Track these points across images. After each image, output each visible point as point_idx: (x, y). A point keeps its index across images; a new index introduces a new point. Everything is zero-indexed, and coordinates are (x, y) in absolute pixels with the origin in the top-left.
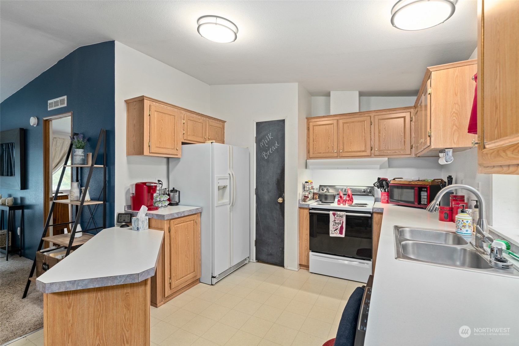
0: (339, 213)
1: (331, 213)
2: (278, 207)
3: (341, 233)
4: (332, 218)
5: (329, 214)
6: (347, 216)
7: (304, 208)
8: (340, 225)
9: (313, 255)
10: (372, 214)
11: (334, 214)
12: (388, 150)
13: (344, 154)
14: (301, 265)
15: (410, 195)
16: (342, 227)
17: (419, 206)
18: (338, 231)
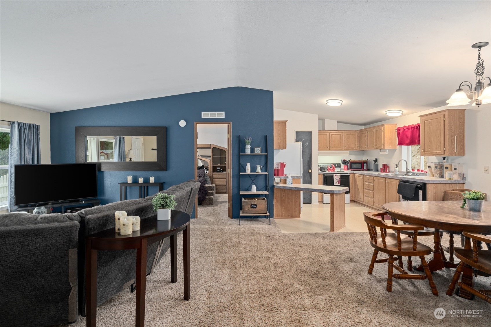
0: (338, 175)
1: (334, 175)
2: (308, 174)
3: (339, 183)
4: (335, 177)
5: (333, 176)
6: (341, 176)
7: (321, 174)
8: (338, 180)
9: (326, 195)
10: (349, 174)
11: (336, 175)
12: (350, 147)
13: (332, 149)
14: (319, 202)
15: (359, 166)
16: (339, 181)
17: (363, 170)
18: (338, 182)
